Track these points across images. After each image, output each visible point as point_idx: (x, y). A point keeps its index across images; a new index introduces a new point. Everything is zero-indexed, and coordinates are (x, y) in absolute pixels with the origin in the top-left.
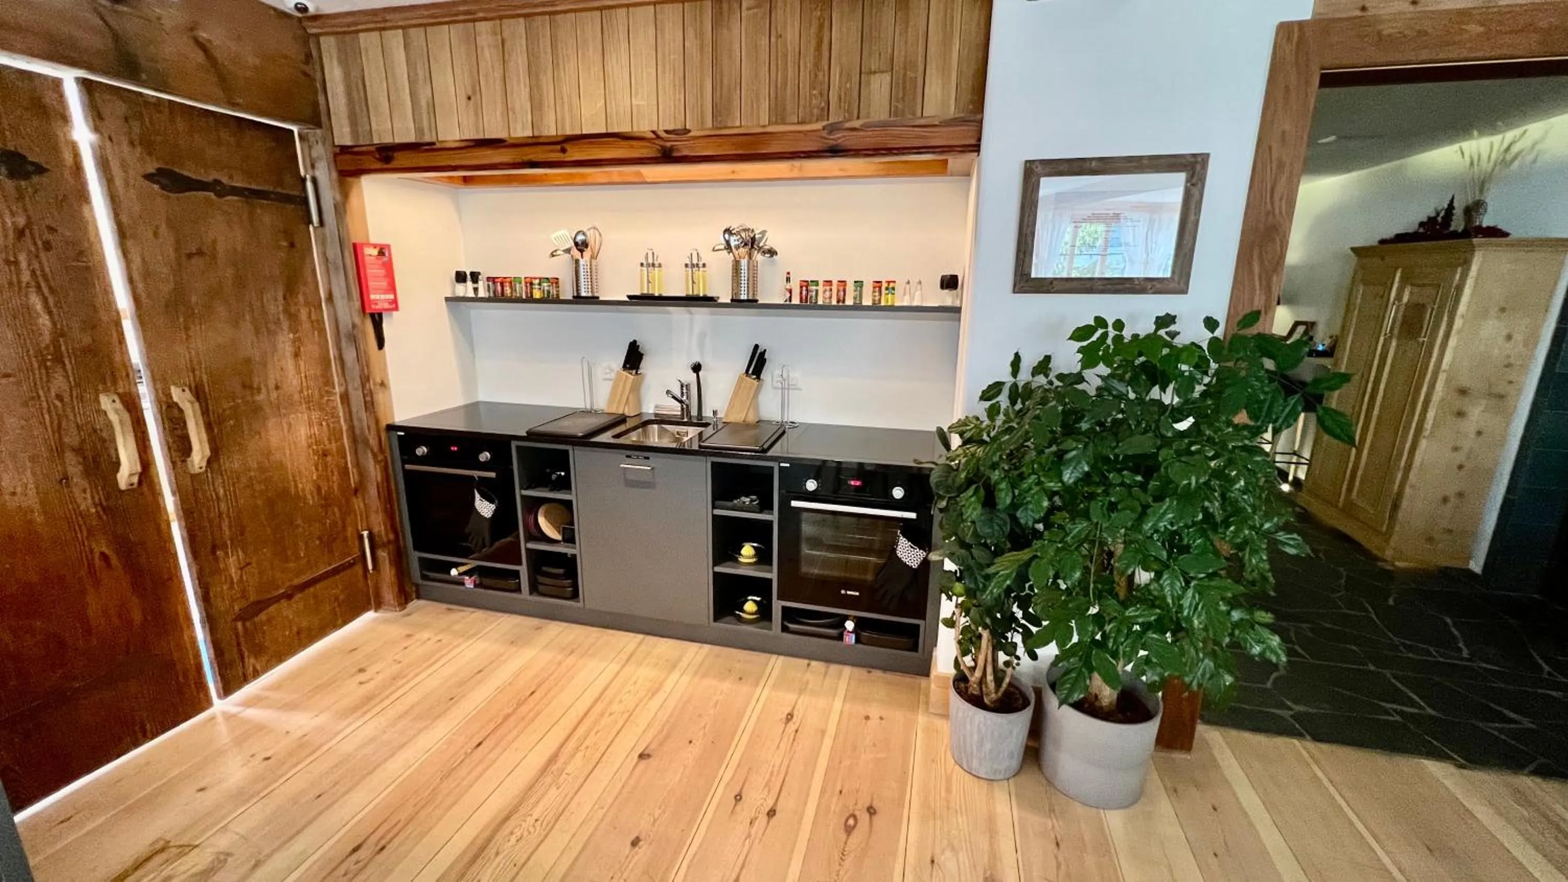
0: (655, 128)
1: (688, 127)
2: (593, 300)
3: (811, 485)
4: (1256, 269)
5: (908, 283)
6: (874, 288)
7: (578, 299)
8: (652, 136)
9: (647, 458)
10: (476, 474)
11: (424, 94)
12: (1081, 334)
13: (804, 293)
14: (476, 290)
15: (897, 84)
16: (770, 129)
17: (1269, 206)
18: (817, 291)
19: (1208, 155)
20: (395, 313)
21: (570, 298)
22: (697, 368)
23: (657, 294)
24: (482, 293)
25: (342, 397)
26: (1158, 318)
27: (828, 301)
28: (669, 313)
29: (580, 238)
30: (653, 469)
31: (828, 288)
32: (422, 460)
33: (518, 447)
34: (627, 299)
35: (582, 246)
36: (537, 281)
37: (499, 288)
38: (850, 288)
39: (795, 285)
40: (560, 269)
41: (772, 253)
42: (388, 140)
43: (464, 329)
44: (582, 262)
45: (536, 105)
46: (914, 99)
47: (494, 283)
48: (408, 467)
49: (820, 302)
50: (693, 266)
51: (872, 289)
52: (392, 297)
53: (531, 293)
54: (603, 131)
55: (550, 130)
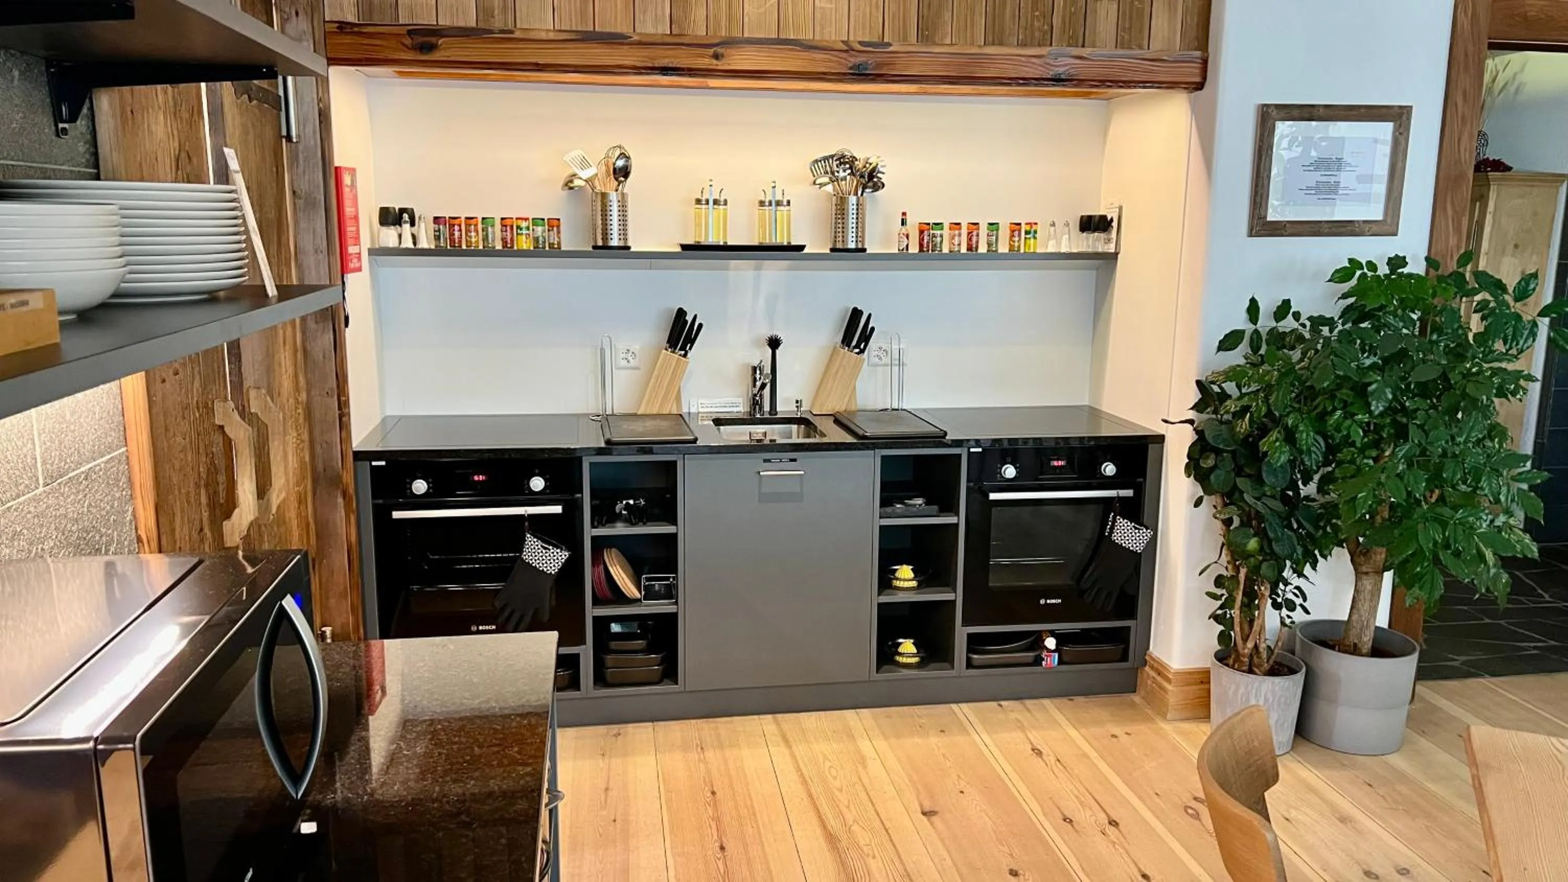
0: (845, 38)
1: (886, 40)
2: (625, 252)
3: (1010, 472)
4: (1450, 212)
5: (1053, 225)
6: (1012, 231)
7: (603, 250)
8: (842, 46)
9: (794, 460)
12: (1341, 275)
13: (925, 238)
14: (415, 237)
15: (1124, 13)
17: (1457, 156)
18: (941, 236)
19: (1411, 107)
22: (773, 343)
23: (721, 243)
24: (424, 243)
26: (1390, 259)
27: (955, 248)
29: (622, 162)
30: (809, 472)
31: (955, 232)
33: (591, 465)
34: (678, 250)
35: (622, 174)
36: (525, 224)
37: (457, 234)
38: (983, 231)
39: (913, 229)
46: (1141, 31)
47: (449, 226)
49: (946, 250)
51: (1008, 232)
53: (514, 241)
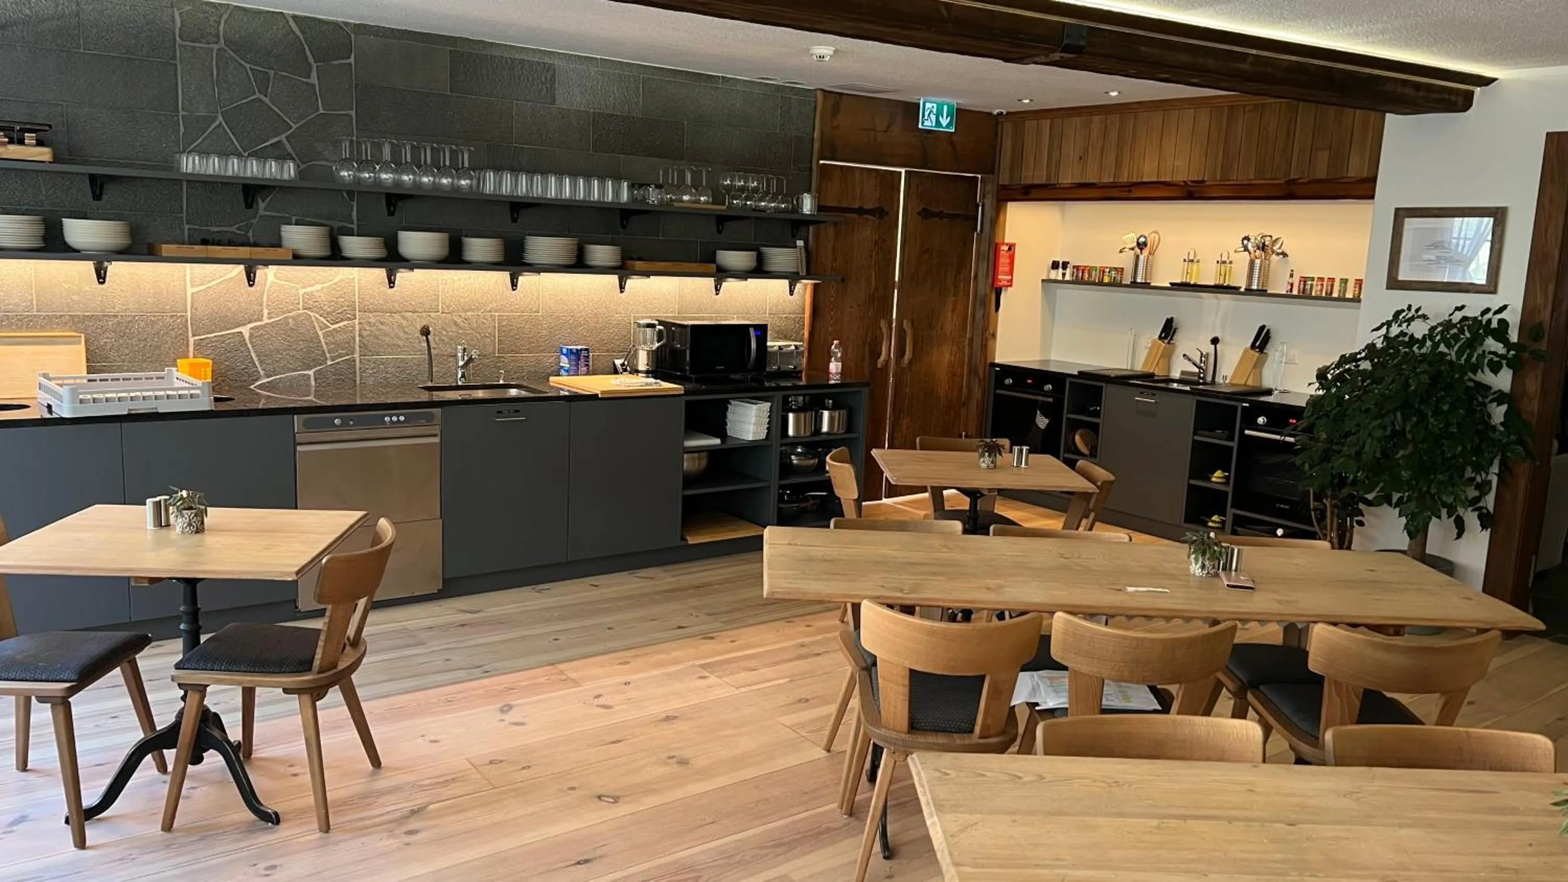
0: (1185, 179)
1: (1205, 179)
2: (1146, 285)
3: (1261, 419)
6: (1356, 284)
7: (1134, 284)
8: (1183, 184)
9: (1154, 395)
10: (1040, 398)
11: (1055, 155)
13: (1302, 286)
14: (1064, 275)
15: (1333, 157)
16: (1254, 182)
18: (1312, 285)
19: (1508, 208)
20: (1009, 289)
21: (1129, 283)
22: (1215, 341)
23: (1192, 283)
24: (1068, 278)
25: (969, 339)
27: (1318, 293)
28: (1200, 297)
29: (1142, 240)
30: (1156, 402)
31: (1320, 283)
32: (1008, 387)
33: (1071, 383)
34: (1169, 286)
35: (1141, 246)
36: (1108, 270)
37: (1080, 274)
39: (1296, 280)
40: (1125, 261)
41: (1284, 255)
42: (1029, 182)
43: (1049, 303)
44: (1142, 257)
45: (1119, 163)
47: (1078, 270)
48: (998, 391)
49: (1313, 294)
50: (1224, 262)
51: (1353, 285)
52: (1009, 277)
53: (1103, 278)
54: (1155, 180)
55: (1124, 178)
